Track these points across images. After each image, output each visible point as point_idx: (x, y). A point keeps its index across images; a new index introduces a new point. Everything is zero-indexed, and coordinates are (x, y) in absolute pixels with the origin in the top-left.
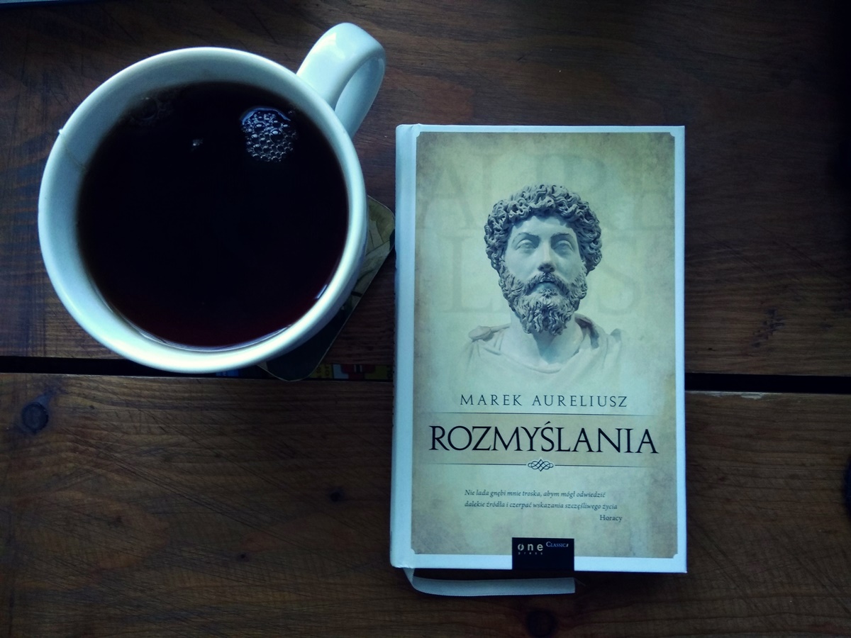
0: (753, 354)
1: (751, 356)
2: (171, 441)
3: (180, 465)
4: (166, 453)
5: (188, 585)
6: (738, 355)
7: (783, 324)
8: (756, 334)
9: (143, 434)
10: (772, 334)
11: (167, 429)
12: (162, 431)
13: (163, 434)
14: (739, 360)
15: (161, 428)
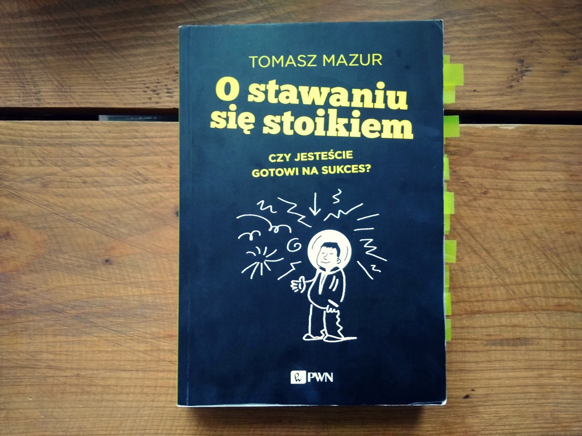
0: (508, 94)
1: (506, 95)
2: (46, 171)
3: (55, 190)
4: (44, 181)
5: (63, 284)
6: (496, 95)
7: (530, 70)
8: (510, 78)
9: (25, 166)
10: (522, 78)
11: (44, 162)
12: (40, 163)
13: (41, 166)
14: (498, 99)
15: (39, 161)
